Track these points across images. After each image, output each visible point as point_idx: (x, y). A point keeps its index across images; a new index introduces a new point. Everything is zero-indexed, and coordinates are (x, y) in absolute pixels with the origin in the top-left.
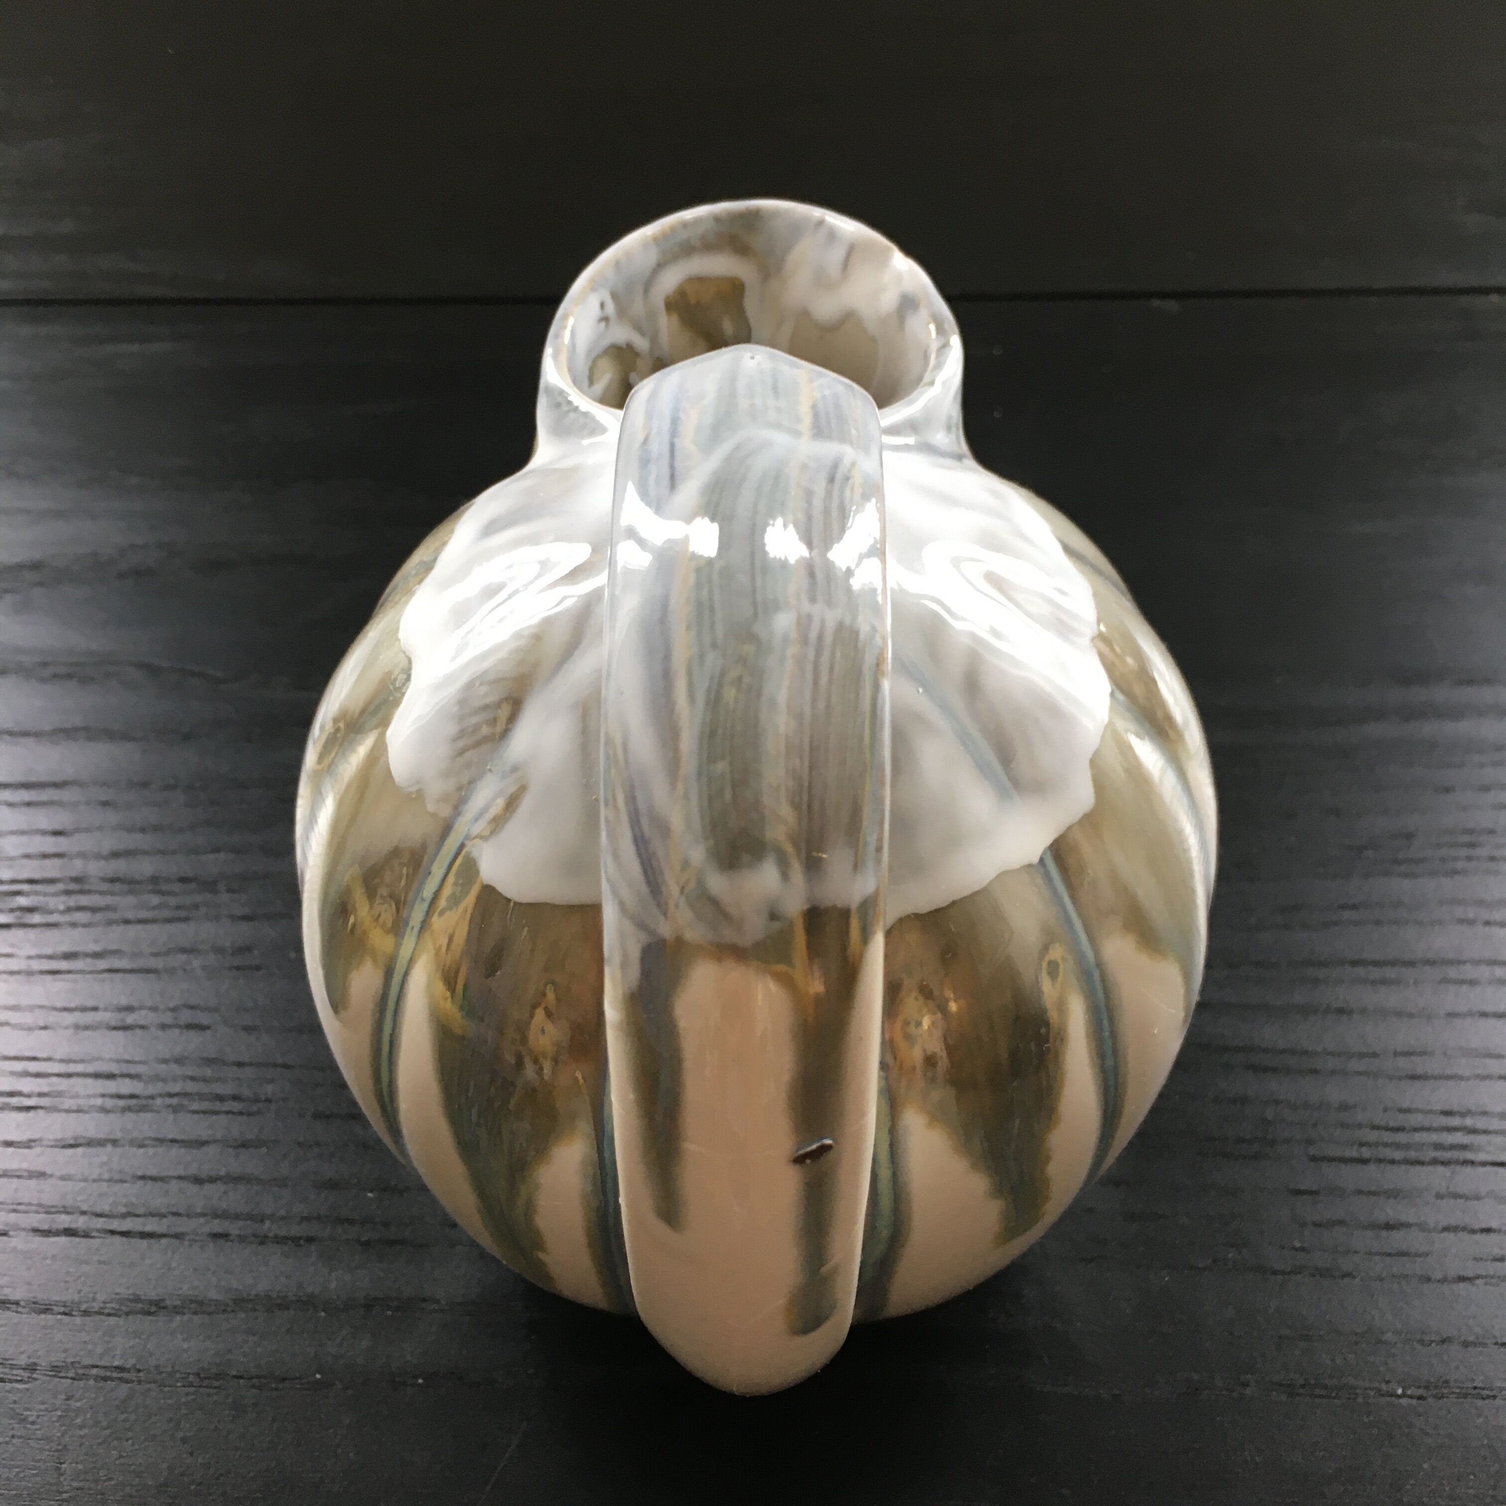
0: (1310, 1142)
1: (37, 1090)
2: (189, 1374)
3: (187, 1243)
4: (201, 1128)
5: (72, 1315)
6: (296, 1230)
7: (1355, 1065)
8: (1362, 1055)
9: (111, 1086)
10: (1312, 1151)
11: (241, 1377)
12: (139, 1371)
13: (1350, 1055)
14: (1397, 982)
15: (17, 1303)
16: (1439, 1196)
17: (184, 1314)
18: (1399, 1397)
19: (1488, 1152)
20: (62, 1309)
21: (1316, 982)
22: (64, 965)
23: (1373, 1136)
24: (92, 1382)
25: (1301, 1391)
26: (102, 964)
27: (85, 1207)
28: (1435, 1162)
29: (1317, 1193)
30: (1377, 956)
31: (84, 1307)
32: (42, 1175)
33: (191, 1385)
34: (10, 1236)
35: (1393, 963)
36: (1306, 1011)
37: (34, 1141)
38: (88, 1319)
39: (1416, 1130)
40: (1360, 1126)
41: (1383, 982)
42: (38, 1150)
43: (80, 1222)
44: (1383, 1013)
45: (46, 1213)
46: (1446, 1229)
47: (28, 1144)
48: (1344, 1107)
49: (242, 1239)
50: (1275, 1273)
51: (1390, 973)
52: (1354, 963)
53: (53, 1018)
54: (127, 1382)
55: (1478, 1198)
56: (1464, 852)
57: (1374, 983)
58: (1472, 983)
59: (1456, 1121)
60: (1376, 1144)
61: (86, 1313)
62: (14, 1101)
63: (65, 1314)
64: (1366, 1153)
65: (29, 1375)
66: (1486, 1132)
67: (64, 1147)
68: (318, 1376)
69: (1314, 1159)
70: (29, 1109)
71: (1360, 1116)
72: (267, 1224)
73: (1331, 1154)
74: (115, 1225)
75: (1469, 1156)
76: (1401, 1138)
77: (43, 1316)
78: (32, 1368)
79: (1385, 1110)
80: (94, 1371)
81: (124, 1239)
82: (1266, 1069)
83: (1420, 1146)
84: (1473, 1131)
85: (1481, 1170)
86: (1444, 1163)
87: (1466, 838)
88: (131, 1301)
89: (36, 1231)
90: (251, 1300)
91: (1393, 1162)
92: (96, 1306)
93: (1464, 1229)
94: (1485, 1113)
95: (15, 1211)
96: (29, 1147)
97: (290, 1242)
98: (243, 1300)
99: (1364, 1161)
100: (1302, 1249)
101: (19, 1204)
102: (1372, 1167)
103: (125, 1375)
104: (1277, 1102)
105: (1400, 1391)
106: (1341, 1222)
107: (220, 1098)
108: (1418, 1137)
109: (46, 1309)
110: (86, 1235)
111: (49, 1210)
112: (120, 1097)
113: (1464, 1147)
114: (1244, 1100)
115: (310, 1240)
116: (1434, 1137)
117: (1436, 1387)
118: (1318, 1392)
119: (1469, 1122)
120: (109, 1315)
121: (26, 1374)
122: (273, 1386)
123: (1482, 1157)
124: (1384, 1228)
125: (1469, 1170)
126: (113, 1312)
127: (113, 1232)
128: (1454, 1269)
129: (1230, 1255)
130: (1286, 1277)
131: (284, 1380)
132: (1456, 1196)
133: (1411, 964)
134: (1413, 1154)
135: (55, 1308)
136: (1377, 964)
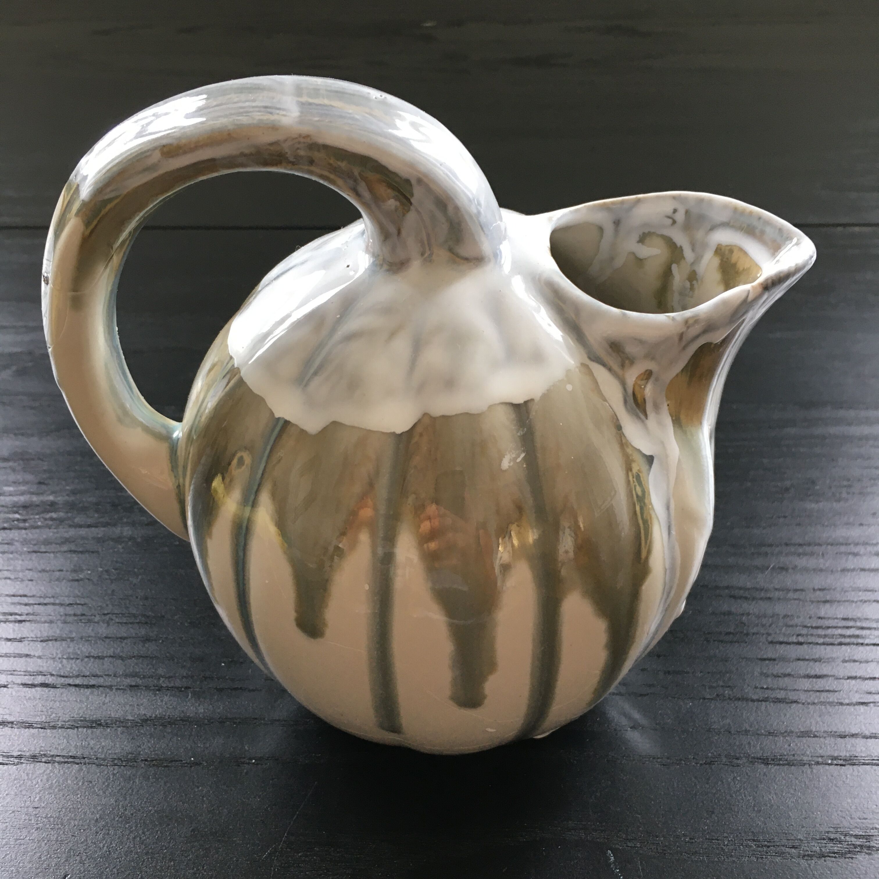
0: (769, 634)
1: (26, 612)
2: (115, 759)
3: (114, 691)
4: (123, 632)
5: (45, 729)
6: (178, 683)
7: (791, 595)
8: (796, 590)
9: (70, 610)
10: (770, 639)
11: (146, 760)
12: (84, 758)
13: (788, 590)
14: (812, 554)
15: (12, 723)
16: (844, 661)
17: (113, 727)
18: (829, 764)
19: (871, 639)
20: (39, 726)
21: (766, 554)
22: (43, 549)
23: (804, 631)
24: (56, 764)
25: (772, 762)
26: (65, 548)
27: (54, 673)
28: (841, 644)
29: (774, 660)
30: (801, 541)
31: (52, 724)
32: (27, 656)
33: (116, 765)
34: (8, 688)
35: (809, 544)
36: (763, 569)
37: (24, 638)
38: (54, 731)
39: (829, 628)
40: (797, 626)
41: (805, 554)
42: (26, 643)
43: (50, 680)
44: (806, 570)
45: (31, 675)
46: (849, 678)
47: (21, 640)
48: (786, 616)
49: (147, 688)
50: (753, 701)
51: (808, 549)
52: (787, 545)
53: (36, 575)
54: (78, 764)
55: (867, 662)
56: (844, 490)
57: (799, 555)
58: (855, 555)
59: (851, 624)
60: (807, 635)
61: (54, 727)
62: (11, 618)
63: (42, 728)
64: (801, 639)
65: (19, 761)
66: (869, 629)
67: (41, 641)
68: (192, 759)
69: (771, 642)
70: (20, 622)
71: (796, 621)
72: (162, 679)
73: (781, 640)
74: (71, 681)
75: (860, 641)
76: (820, 632)
77: (27, 729)
78: (20, 757)
79: (810, 618)
80: (57, 759)
81: (77, 689)
82: (741, 597)
83: (833, 636)
84: (862, 628)
85: (868, 648)
86: (845, 644)
87: (845, 483)
88: (81, 721)
89: (25, 685)
90: (153, 720)
91: (817, 644)
92: (60, 724)
93: (860, 678)
94: (867, 619)
95: (12, 674)
96: (21, 641)
97: (176, 690)
98: (147, 720)
99: (801, 644)
100: (767, 688)
101: (14, 671)
102: (805, 646)
103: (77, 761)
104: (748, 614)
105: (830, 762)
106: (789, 675)
107: (134, 616)
108: (829, 632)
109: (30, 726)
110: (54, 687)
111: (32, 674)
112: (75, 615)
113: (857, 636)
114: (730, 613)
115: (187, 688)
116: (840, 631)
117: (850, 760)
118: (781, 762)
119: (859, 624)
120: (68, 728)
121: (16, 761)
122: (165, 764)
123: (867, 641)
124: (814, 678)
125: (861, 648)
126: (69, 726)
127: (70, 685)
128: (856, 698)
129: (726, 692)
130: (760, 703)
131: (172, 761)
132: (855, 661)
133: (820, 545)
134: (827, 640)
135: (35, 725)
136: (800, 545)
